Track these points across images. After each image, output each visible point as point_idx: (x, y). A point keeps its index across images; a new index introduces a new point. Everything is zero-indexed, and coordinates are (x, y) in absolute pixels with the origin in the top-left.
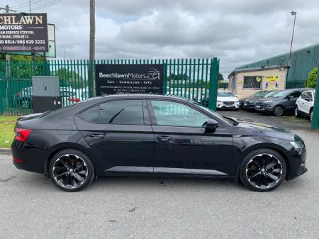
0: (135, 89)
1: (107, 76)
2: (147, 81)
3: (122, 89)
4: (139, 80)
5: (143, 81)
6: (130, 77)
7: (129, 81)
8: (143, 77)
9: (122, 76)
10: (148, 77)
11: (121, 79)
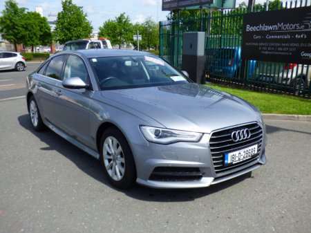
0: (283, 47)
1: (255, 29)
2: (300, 33)
3: (268, 47)
4: (290, 33)
5: (295, 33)
6: (280, 28)
7: (278, 34)
8: (296, 27)
9: (271, 28)
10: (303, 27)
11: (269, 32)
